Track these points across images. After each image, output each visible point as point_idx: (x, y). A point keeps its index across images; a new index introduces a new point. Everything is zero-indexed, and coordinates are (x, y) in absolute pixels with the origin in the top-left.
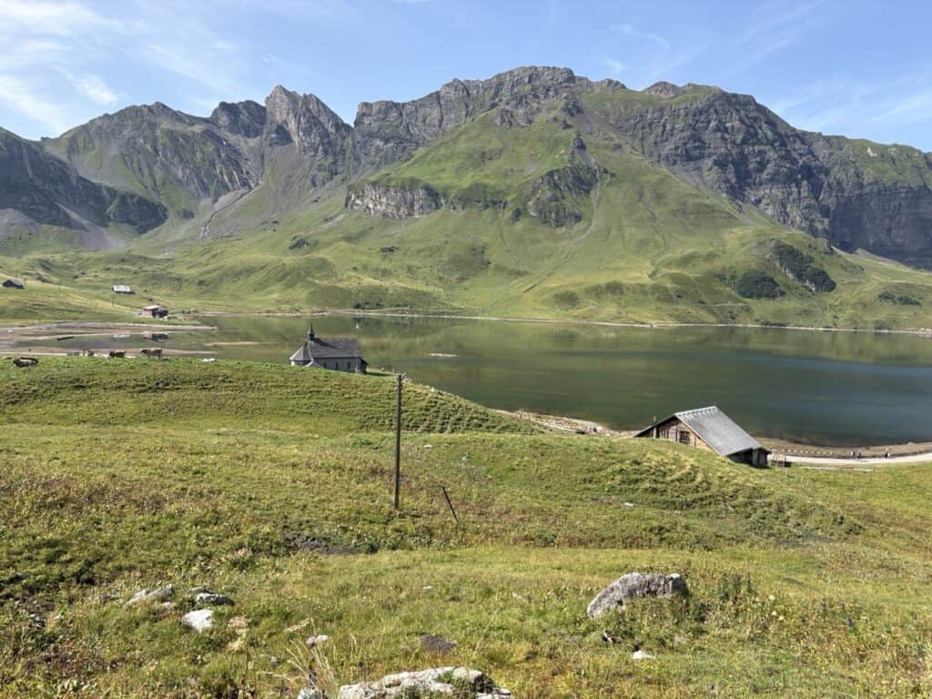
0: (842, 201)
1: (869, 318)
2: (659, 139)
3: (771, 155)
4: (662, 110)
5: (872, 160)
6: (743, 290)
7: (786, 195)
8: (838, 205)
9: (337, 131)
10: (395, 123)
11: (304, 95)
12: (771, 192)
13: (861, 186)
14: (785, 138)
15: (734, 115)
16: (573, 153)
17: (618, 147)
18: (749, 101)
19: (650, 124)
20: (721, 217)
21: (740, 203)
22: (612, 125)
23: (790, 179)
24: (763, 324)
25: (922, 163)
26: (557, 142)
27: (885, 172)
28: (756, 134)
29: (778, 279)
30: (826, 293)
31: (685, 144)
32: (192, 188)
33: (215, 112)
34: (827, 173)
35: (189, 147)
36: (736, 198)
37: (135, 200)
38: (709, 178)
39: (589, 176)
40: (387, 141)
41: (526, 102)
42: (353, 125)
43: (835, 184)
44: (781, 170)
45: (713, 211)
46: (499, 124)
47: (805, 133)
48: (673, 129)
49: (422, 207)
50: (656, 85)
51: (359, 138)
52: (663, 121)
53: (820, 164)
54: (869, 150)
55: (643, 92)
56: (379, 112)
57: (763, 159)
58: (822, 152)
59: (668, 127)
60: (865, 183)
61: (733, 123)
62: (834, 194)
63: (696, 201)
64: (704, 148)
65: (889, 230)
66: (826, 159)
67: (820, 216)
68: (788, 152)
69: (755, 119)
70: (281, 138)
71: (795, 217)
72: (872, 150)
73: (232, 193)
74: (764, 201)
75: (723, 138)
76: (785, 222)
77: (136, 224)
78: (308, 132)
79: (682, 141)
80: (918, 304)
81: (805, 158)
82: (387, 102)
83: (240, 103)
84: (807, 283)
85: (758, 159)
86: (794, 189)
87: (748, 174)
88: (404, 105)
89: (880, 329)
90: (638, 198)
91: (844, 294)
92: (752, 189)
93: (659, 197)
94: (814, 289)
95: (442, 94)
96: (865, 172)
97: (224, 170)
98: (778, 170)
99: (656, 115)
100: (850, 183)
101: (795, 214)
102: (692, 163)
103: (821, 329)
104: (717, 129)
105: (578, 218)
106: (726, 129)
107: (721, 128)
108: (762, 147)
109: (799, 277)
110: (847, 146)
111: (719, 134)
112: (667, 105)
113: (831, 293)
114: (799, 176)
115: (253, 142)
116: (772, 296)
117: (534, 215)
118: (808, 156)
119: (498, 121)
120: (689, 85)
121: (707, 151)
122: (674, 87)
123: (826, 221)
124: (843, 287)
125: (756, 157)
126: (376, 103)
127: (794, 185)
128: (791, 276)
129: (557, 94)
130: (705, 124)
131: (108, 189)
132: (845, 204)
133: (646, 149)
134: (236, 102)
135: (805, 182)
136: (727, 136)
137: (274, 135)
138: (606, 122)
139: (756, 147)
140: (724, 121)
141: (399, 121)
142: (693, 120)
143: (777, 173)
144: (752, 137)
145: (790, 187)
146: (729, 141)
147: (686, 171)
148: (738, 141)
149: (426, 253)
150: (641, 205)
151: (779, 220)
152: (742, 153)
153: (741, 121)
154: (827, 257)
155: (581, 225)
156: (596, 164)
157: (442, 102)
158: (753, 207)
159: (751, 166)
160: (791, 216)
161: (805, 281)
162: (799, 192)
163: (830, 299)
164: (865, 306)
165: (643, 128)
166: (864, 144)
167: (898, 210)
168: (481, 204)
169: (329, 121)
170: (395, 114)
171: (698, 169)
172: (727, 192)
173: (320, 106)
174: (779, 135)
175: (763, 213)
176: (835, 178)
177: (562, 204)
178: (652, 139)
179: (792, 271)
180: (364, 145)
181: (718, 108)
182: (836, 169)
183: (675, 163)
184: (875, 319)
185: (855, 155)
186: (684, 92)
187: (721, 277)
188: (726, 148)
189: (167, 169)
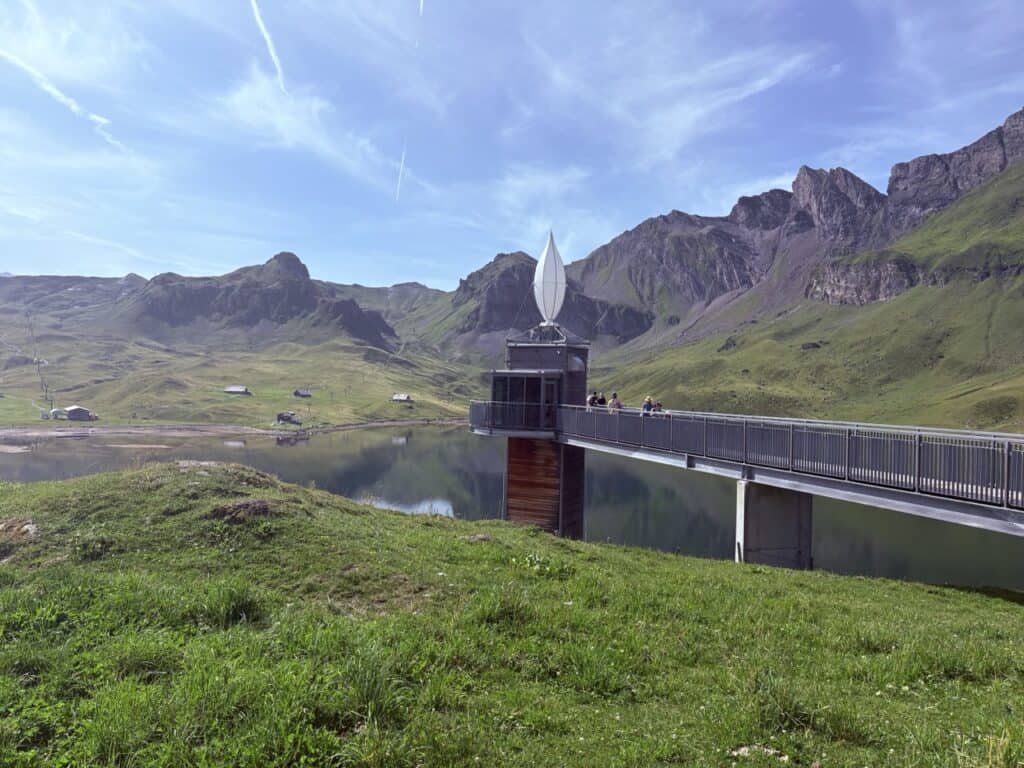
9: (867, 205)
10: (938, 182)
11: (831, 170)
32: (688, 292)
33: (734, 209)
35: (692, 250)
37: (622, 311)
40: (924, 206)
42: (886, 194)
49: (889, 286)
51: (891, 209)
56: (918, 171)
70: (801, 226)
73: (728, 294)
77: (617, 334)
78: (828, 213)
82: (928, 157)
83: (764, 194)
88: (951, 156)
95: (1005, 130)
97: (724, 270)
115: (770, 234)
126: (914, 161)
131: (601, 303)
134: (758, 194)
137: (793, 223)
141: (943, 178)
149: (860, 347)
157: (1006, 140)
168: (976, 274)
169: (858, 196)
170: (938, 170)
173: (849, 180)
180: (897, 215)
189: (666, 276)
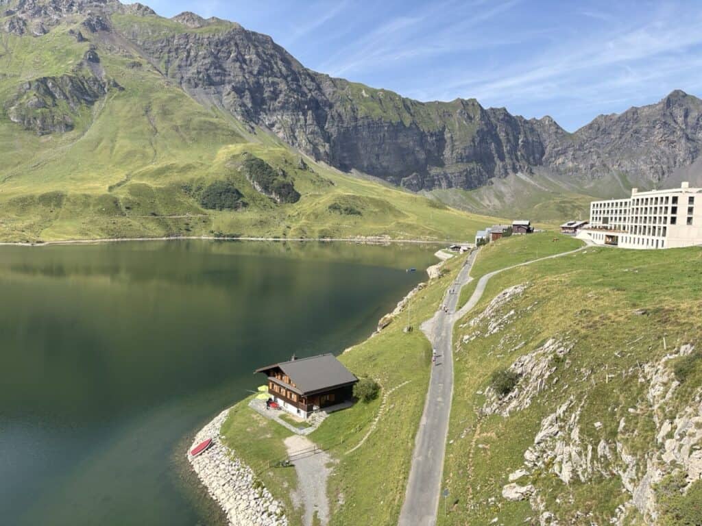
0: (342, 130)
1: (317, 228)
2: (183, 64)
3: (283, 86)
4: (187, 37)
5: (365, 99)
6: (205, 202)
7: (295, 122)
8: (339, 133)
12: (282, 118)
13: (356, 119)
14: (298, 75)
15: (251, 49)
16: (81, 64)
17: (138, 65)
18: (267, 40)
19: (177, 49)
20: (223, 135)
21: (253, 125)
22: (139, 46)
23: (298, 107)
24: (216, 235)
25: (401, 105)
26: (68, 53)
27: (373, 110)
28: (272, 69)
29: (245, 191)
30: (290, 204)
31: (207, 70)
34: (331, 106)
36: (252, 120)
38: (227, 101)
39: (95, 88)
41: (46, 13)
43: (336, 116)
44: (290, 99)
45: (217, 129)
46: (7, 30)
47: (316, 74)
48: (196, 56)
50: (183, 14)
52: (188, 47)
53: (325, 99)
54: (364, 92)
55: (171, 20)
57: (275, 89)
58: (328, 89)
59: (192, 54)
60: (359, 117)
61: (251, 56)
62: (336, 124)
63: (203, 118)
64: (225, 75)
65: (378, 156)
66: (331, 96)
67: (322, 140)
68: (300, 87)
69: (272, 56)
71: (302, 140)
72: (366, 92)
74: (277, 125)
75: (241, 68)
76: (293, 144)
79: (204, 67)
80: (359, 213)
81: (313, 93)
84: (273, 196)
85: (272, 89)
86: (301, 117)
87: (263, 101)
89: (323, 237)
90: (143, 112)
91: (304, 205)
92: (266, 114)
93: (165, 113)
94: (279, 200)
96: (359, 109)
98: (287, 100)
99: (182, 41)
100: (348, 116)
101: (302, 138)
102: (213, 88)
103: (271, 239)
104: (236, 60)
105: (70, 127)
106: (244, 61)
107: (240, 59)
108: (276, 80)
109: (266, 189)
110: (347, 87)
111: (238, 64)
112: (192, 33)
113: (294, 204)
114: (306, 107)
116: (234, 207)
117: (16, 121)
118: (316, 92)
119: (7, 27)
120: (213, 18)
121: (227, 78)
122: (200, 19)
123: (327, 145)
124: (305, 199)
125: (270, 87)
127: (301, 113)
128: (258, 188)
129: (81, 10)
130: (226, 55)
132: (344, 133)
133: (169, 70)
135: (310, 112)
136: (245, 66)
138: (133, 43)
139: (270, 78)
140: (243, 53)
142: (215, 50)
143: (287, 102)
144: (267, 69)
145: (298, 115)
146: (246, 71)
147: (207, 94)
148: (255, 72)
150: (145, 119)
151: (288, 143)
152: (258, 83)
153: (258, 55)
154: (300, 172)
155: (72, 134)
156: (106, 77)
158: (267, 130)
159: (266, 95)
160: (298, 139)
161: (271, 193)
162: (306, 120)
163: (292, 209)
164: (316, 216)
165: (169, 52)
166: (360, 87)
167: (384, 140)
171: (218, 93)
172: (242, 115)
174: (293, 73)
175: (274, 135)
176: (337, 111)
177: (51, 111)
178: (177, 62)
179: (259, 183)
181: (238, 42)
182: (338, 104)
183: (196, 86)
184: (322, 228)
185: (353, 95)
186: (209, 24)
187: (187, 189)
188: (244, 76)
